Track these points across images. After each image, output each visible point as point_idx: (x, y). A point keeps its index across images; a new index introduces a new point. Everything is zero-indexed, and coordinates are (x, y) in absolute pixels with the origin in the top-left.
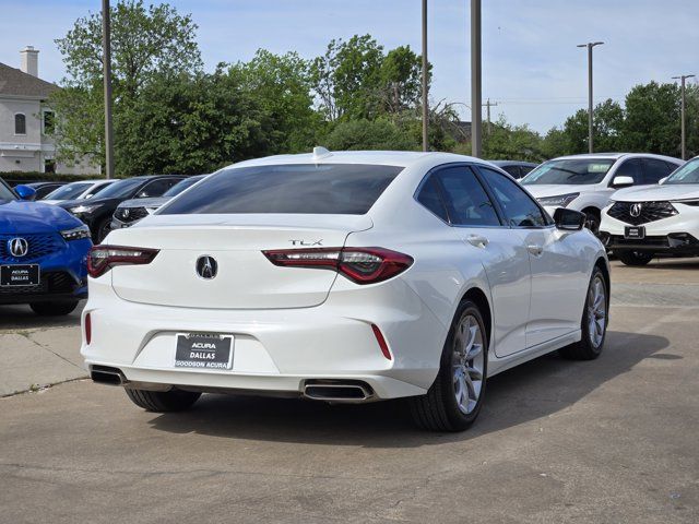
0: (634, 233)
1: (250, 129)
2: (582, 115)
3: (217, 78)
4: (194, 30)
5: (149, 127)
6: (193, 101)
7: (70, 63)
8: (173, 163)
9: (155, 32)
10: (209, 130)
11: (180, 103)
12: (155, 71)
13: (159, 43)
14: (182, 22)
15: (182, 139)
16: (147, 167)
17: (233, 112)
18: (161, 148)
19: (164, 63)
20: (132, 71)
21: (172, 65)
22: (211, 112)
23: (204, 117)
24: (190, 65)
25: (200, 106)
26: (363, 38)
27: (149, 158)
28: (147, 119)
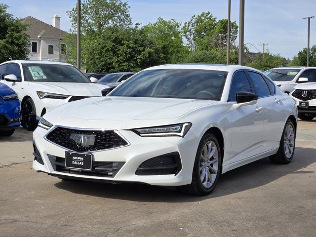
0: (303, 105)
1: (149, 53)
2: (305, 51)
3: (135, 30)
4: (129, 9)
5: (104, 51)
6: (124, 40)
7: (73, 23)
8: (114, 68)
9: (111, 9)
10: (130, 53)
11: (118, 41)
12: (111, 27)
13: (113, 14)
14: (123, 5)
15: (118, 57)
16: (102, 69)
17: (142, 46)
18: (109, 61)
19: (115, 23)
20: (100, 27)
21: (118, 24)
22: (131, 45)
23: (128, 47)
24: (126, 24)
25: (127, 42)
26: (207, 13)
27: (103, 65)
28: (103, 48)
